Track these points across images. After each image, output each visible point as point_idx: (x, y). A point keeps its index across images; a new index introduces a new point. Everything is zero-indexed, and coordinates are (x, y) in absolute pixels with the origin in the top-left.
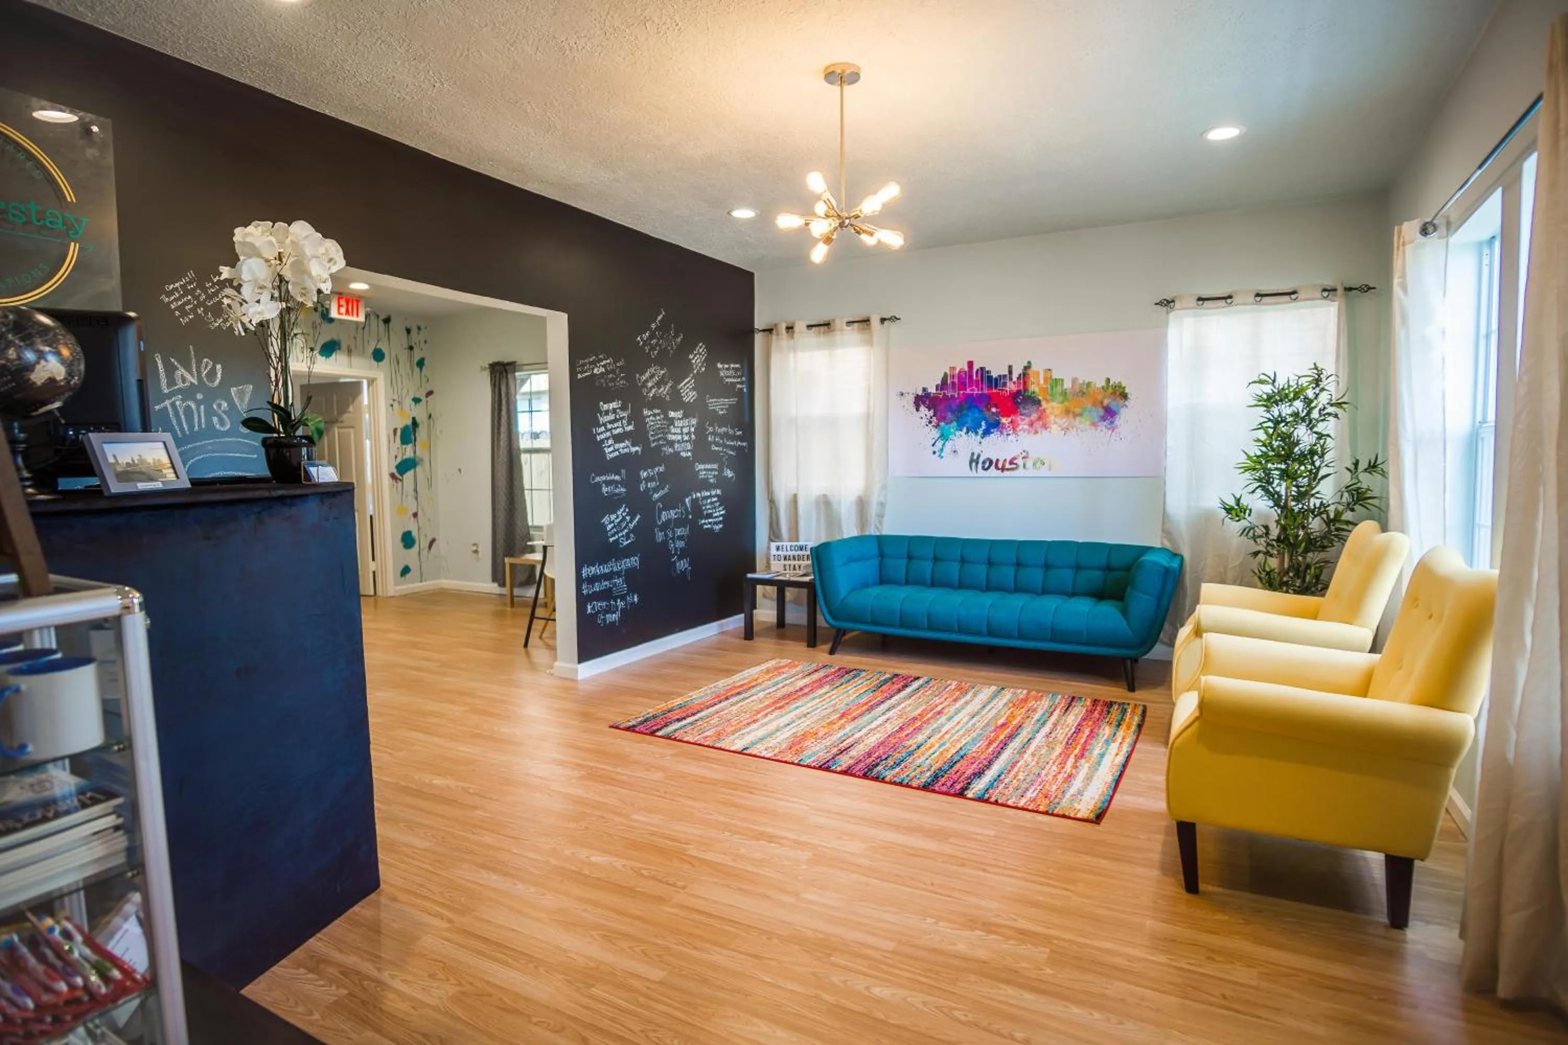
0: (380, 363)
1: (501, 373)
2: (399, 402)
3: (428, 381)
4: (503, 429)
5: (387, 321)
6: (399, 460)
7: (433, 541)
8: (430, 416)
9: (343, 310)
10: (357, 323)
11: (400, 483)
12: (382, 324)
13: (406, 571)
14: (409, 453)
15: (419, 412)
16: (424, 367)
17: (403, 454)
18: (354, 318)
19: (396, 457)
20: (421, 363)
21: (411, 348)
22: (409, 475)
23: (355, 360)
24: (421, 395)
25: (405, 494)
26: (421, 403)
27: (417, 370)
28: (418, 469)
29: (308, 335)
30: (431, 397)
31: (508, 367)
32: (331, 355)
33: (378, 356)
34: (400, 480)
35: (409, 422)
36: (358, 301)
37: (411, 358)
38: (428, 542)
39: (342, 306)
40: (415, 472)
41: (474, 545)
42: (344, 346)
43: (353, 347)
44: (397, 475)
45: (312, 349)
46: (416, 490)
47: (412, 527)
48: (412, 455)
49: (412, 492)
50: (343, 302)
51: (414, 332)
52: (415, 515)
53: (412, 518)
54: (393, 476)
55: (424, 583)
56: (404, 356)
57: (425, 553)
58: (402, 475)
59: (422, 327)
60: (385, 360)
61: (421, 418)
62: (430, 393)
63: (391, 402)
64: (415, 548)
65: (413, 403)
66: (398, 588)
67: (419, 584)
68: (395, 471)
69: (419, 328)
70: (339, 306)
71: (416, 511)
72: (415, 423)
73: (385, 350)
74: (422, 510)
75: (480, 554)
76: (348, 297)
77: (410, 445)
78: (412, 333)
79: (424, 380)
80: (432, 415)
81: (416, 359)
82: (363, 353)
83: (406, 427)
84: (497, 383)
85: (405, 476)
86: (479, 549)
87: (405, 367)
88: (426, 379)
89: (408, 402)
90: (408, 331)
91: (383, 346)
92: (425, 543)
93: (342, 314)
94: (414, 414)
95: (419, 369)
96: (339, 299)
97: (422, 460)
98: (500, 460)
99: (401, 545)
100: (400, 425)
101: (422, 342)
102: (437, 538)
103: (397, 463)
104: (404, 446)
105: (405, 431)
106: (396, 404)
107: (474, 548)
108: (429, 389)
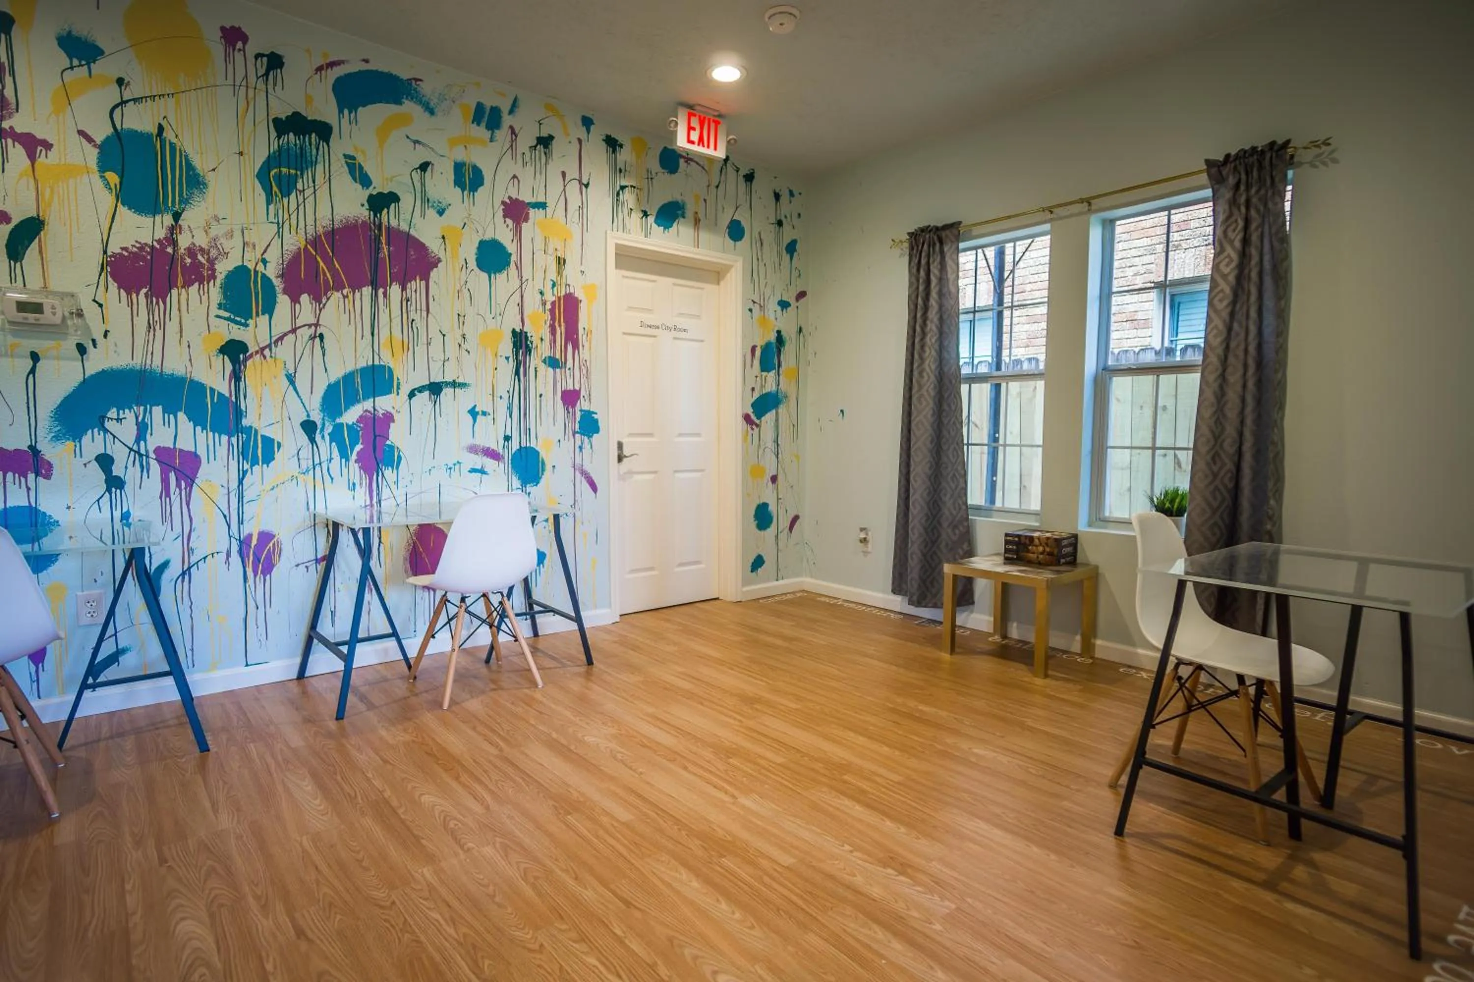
0: (738, 243)
1: (931, 245)
2: (761, 306)
3: (800, 275)
4: (931, 339)
5: (749, 178)
6: (756, 395)
7: (795, 519)
8: (800, 330)
9: (695, 136)
10: (711, 160)
11: (756, 430)
12: (742, 184)
13: (758, 563)
14: (770, 387)
15: (786, 323)
16: (795, 254)
17: (762, 386)
18: (710, 152)
19: (753, 389)
20: (791, 248)
21: (780, 223)
22: (769, 418)
23: (704, 235)
24: (790, 297)
25: (762, 447)
26: (789, 309)
27: (786, 257)
28: (782, 409)
29: (641, 189)
30: (802, 301)
31: (943, 234)
32: (671, 226)
33: (736, 231)
34: (757, 426)
35: (773, 337)
36: (717, 123)
37: (778, 240)
38: (790, 519)
39: (694, 129)
40: (777, 413)
41: (862, 530)
42: (689, 213)
43: (701, 215)
44: (753, 417)
45: (645, 214)
46: (776, 441)
47: (768, 496)
48: (774, 388)
49: (771, 445)
50: (695, 123)
51: (785, 198)
52: (774, 479)
53: (770, 483)
54: (747, 418)
55: (781, 582)
56: (769, 236)
57: (783, 536)
58: (759, 418)
59: (796, 193)
60: (743, 240)
61: (789, 334)
62: (802, 295)
63: (751, 305)
64: (771, 531)
65: (779, 308)
66: (745, 589)
67: (776, 583)
68: (750, 411)
69: (791, 194)
70: (690, 128)
71: (774, 473)
72: (780, 340)
73: (745, 224)
74: (784, 470)
75: (870, 545)
76: (702, 115)
77: (772, 374)
78: (782, 199)
79: (795, 274)
80: (804, 330)
81: (787, 240)
82: (713, 226)
83: (767, 346)
84: (923, 262)
85: (763, 419)
86: (869, 538)
87: (770, 253)
88: (797, 275)
89: (773, 307)
90: (777, 197)
91: (742, 217)
92: (785, 523)
93: (693, 143)
94: (780, 325)
95: (788, 256)
96: (690, 115)
97: (786, 397)
98: (924, 392)
99: (753, 524)
100: (760, 343)
101: (795, 215)
102: (800, 514)
103: (754, 398)
104: (764, 374)
105: (766, 348)
106: (756, 308)
107: (862, 535)
108: (799, 290)
